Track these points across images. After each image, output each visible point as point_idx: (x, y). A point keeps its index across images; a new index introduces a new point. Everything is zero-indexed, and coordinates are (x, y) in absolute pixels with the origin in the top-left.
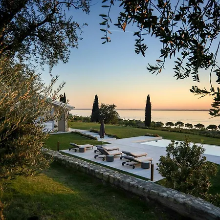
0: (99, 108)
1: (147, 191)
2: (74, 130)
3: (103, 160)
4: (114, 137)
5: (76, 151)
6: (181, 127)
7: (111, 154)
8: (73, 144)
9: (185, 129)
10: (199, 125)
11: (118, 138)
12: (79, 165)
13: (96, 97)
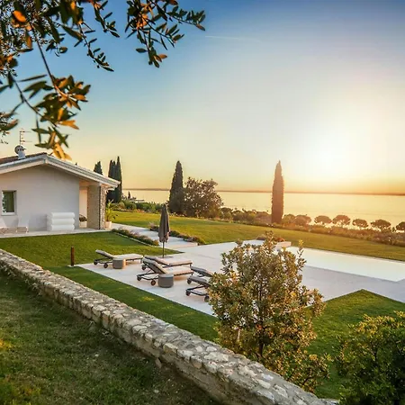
0: (185, 186)
1: (159, 345)
2: (117, 227)
3: (153, 283)
4: (195, 240)
5: (106, 266)
6: (344, 226)
7: (169, 272)
8: (102, 252)
9: (352, 231)
10: (380, 223)
11: (201, 243)
12: (58, 291)
13: (179, 165)
